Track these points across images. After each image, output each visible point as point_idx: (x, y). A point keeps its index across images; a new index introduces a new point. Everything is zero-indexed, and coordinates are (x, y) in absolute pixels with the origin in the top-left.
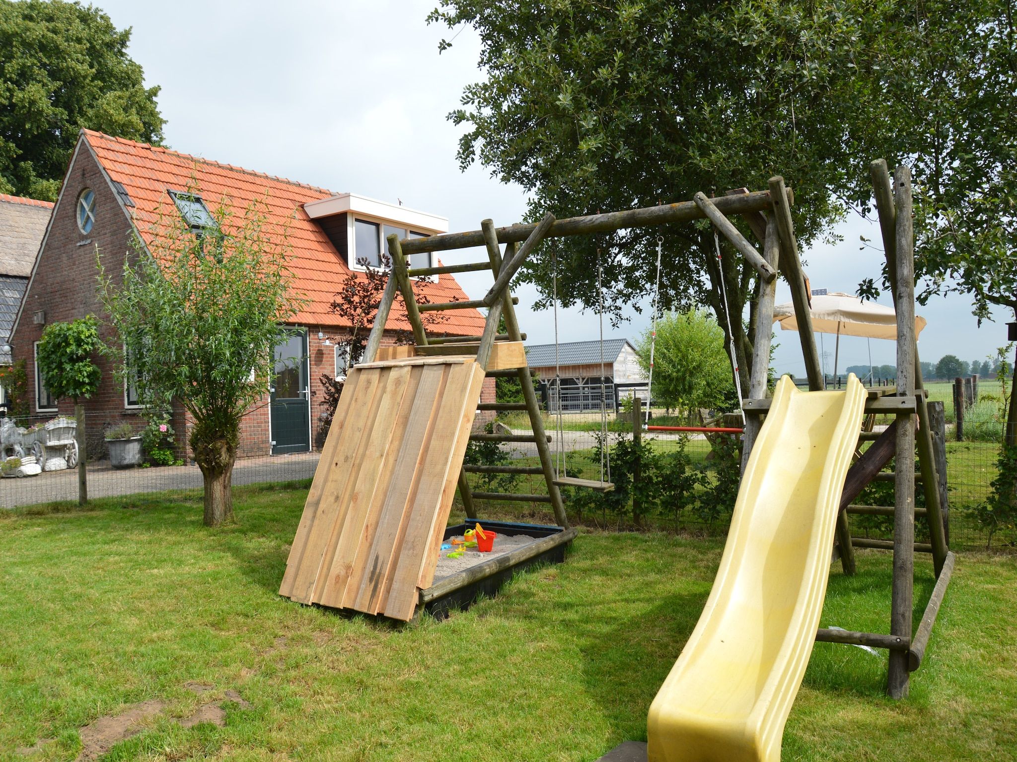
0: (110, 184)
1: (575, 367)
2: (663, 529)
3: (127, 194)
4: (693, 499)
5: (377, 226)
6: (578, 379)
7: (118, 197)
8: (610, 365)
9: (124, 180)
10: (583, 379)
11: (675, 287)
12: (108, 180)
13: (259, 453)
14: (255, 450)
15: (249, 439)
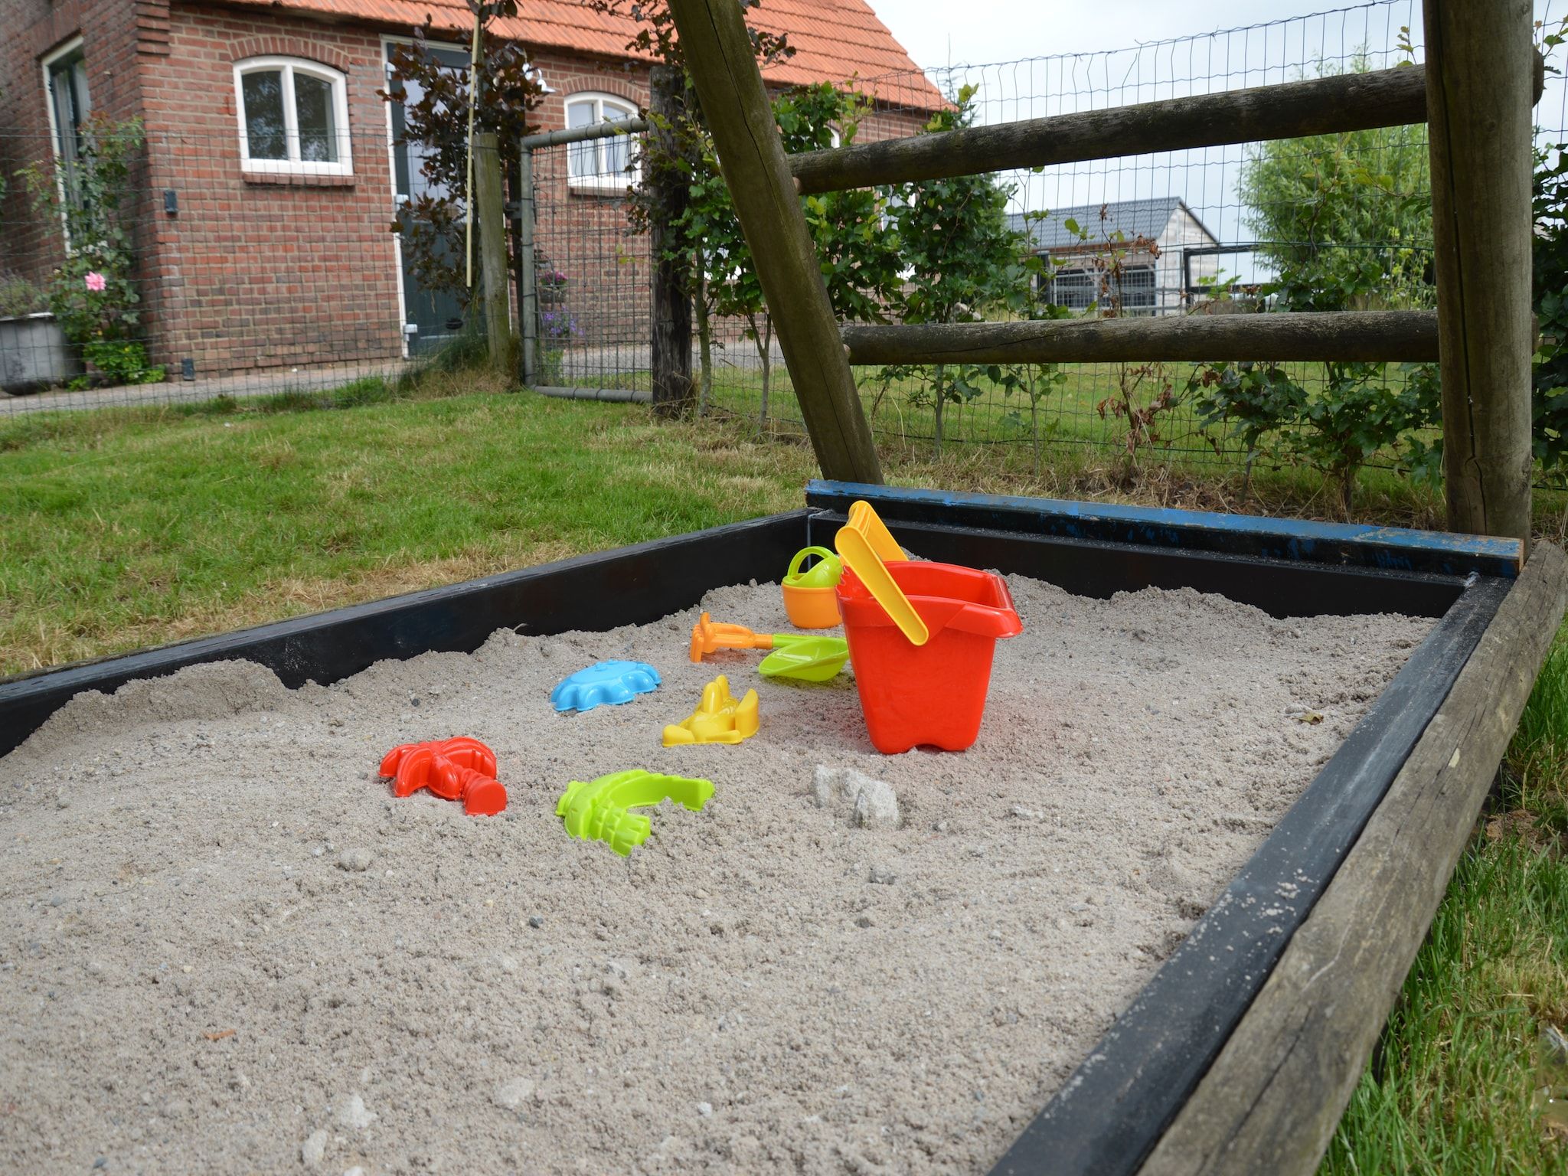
13: (373, 353)
14: (361, 345)
15: (342, 317)
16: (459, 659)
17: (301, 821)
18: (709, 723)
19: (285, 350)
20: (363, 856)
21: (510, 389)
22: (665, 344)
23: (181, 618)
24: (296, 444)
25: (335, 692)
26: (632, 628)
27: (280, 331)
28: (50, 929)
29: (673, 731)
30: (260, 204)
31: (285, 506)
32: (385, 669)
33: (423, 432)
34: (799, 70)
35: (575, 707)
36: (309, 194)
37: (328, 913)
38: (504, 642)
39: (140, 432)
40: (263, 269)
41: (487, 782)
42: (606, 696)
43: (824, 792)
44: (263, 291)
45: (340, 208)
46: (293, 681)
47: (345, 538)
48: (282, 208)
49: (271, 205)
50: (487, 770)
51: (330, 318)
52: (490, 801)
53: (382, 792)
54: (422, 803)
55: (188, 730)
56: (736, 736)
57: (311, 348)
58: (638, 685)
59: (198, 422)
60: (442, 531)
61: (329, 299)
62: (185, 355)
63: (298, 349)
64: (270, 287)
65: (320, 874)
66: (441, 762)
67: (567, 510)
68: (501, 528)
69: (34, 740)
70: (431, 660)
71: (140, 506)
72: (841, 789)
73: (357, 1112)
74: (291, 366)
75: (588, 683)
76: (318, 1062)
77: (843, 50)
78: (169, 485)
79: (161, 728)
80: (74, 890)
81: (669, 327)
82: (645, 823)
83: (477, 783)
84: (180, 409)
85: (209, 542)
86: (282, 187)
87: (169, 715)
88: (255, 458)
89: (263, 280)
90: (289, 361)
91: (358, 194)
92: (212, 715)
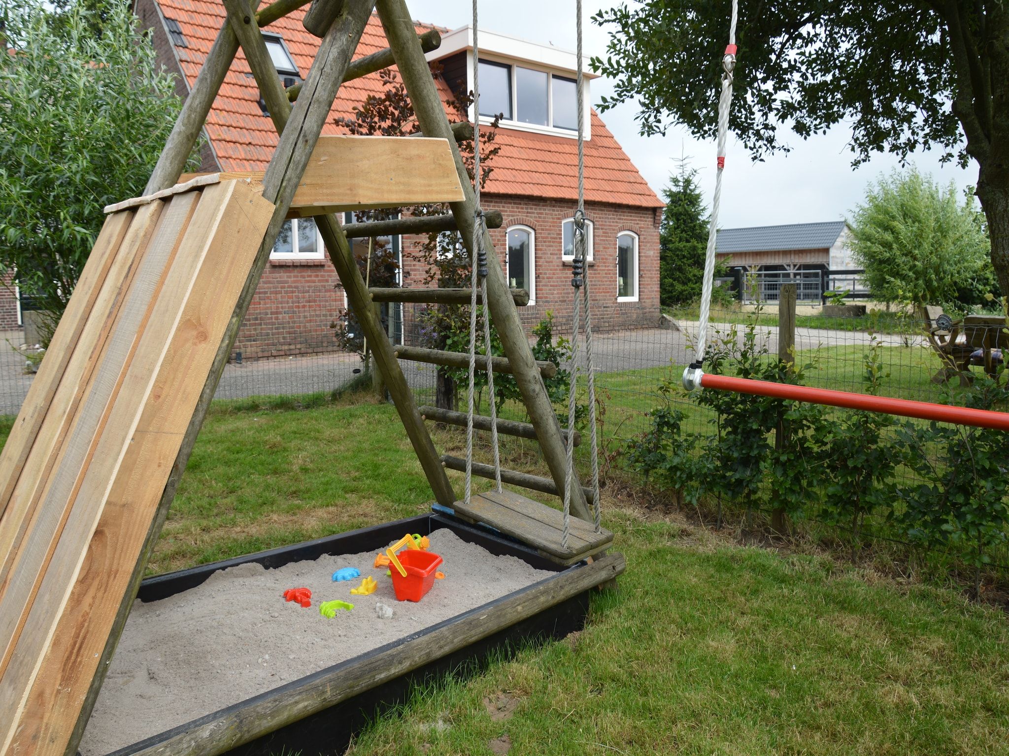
0: (163, 21)
1: (786, 253)
2: (825, 544)
3: (180, 33)
4: (891, 494)
5: (509, 68)
6: (789, 265)
7: (169, 37)
8: (826, 251)
9: (182, 16)
10: (795, 266)
11: (889, 112)
12: (161, 17)
13: (330, 348)
14: (325, 344)
15: (316, 331)
16: (311, 562)
17: (265, 606)
18: (362, 590)
19: (286, 347)
20: (276, 615)
21: (381, 402)
22: (441, 397)
23: (237, 526)
24: (282, 436)
25: (277, 571)
26: (365, 553)
27: (284, 338)
28: (215, 624)
29: (353, 590)
30: (277, 275)
31: (275, 472)
32: (291, 565)
33: (336, 432)
34: (570, 189)
35: (336, 580)
36: (302, 269)
37: (268, 626)
38: (325, 558)
39: (220, 420)
40: (278, 308)
41: (307, 600)
42: (344, 578)
43: (377, 609)
44: (277, 318)
45: (317, 276)
46: (267, 568)
47: (295, 492)
48: (290, 277)
49: (283, 275)
50: (308, 597)
51: (310, 331)
52: (307, 604)
53: (283, 600)
54: (292, 604)
55: (241, 580)
56: (367, 593)
57: (298, 346)
58: (353, 575)
59: (243, 415)
60: (330, 492)
61: (310, 321)
62: (238, 351)
63: (292, 347)
64: (280, 316)
65: (267, 618)
66: (297, 594)
67: (378, 485)
68: (352, 491)
69: (207, 581)
70: (304, 563)
71: (221, 469)
72: (381, 609)
73: (267, 657)
74: (290, 355)
75: (341, 574)
76: (261, 649)
77: (599, 174)
78: (232, 457)
79: (235, 579)
80: (218, 617)
81: (443, 389)
82: (334, 613)
83: (305, 600)
84: (236, 408)
85: (247, 492)
86: (289, 266)
87: (237, 576)
88: (265, 442)
89: (277, 313)
90: (288, 353)
91: (326, 268)
92: (247, 577)
